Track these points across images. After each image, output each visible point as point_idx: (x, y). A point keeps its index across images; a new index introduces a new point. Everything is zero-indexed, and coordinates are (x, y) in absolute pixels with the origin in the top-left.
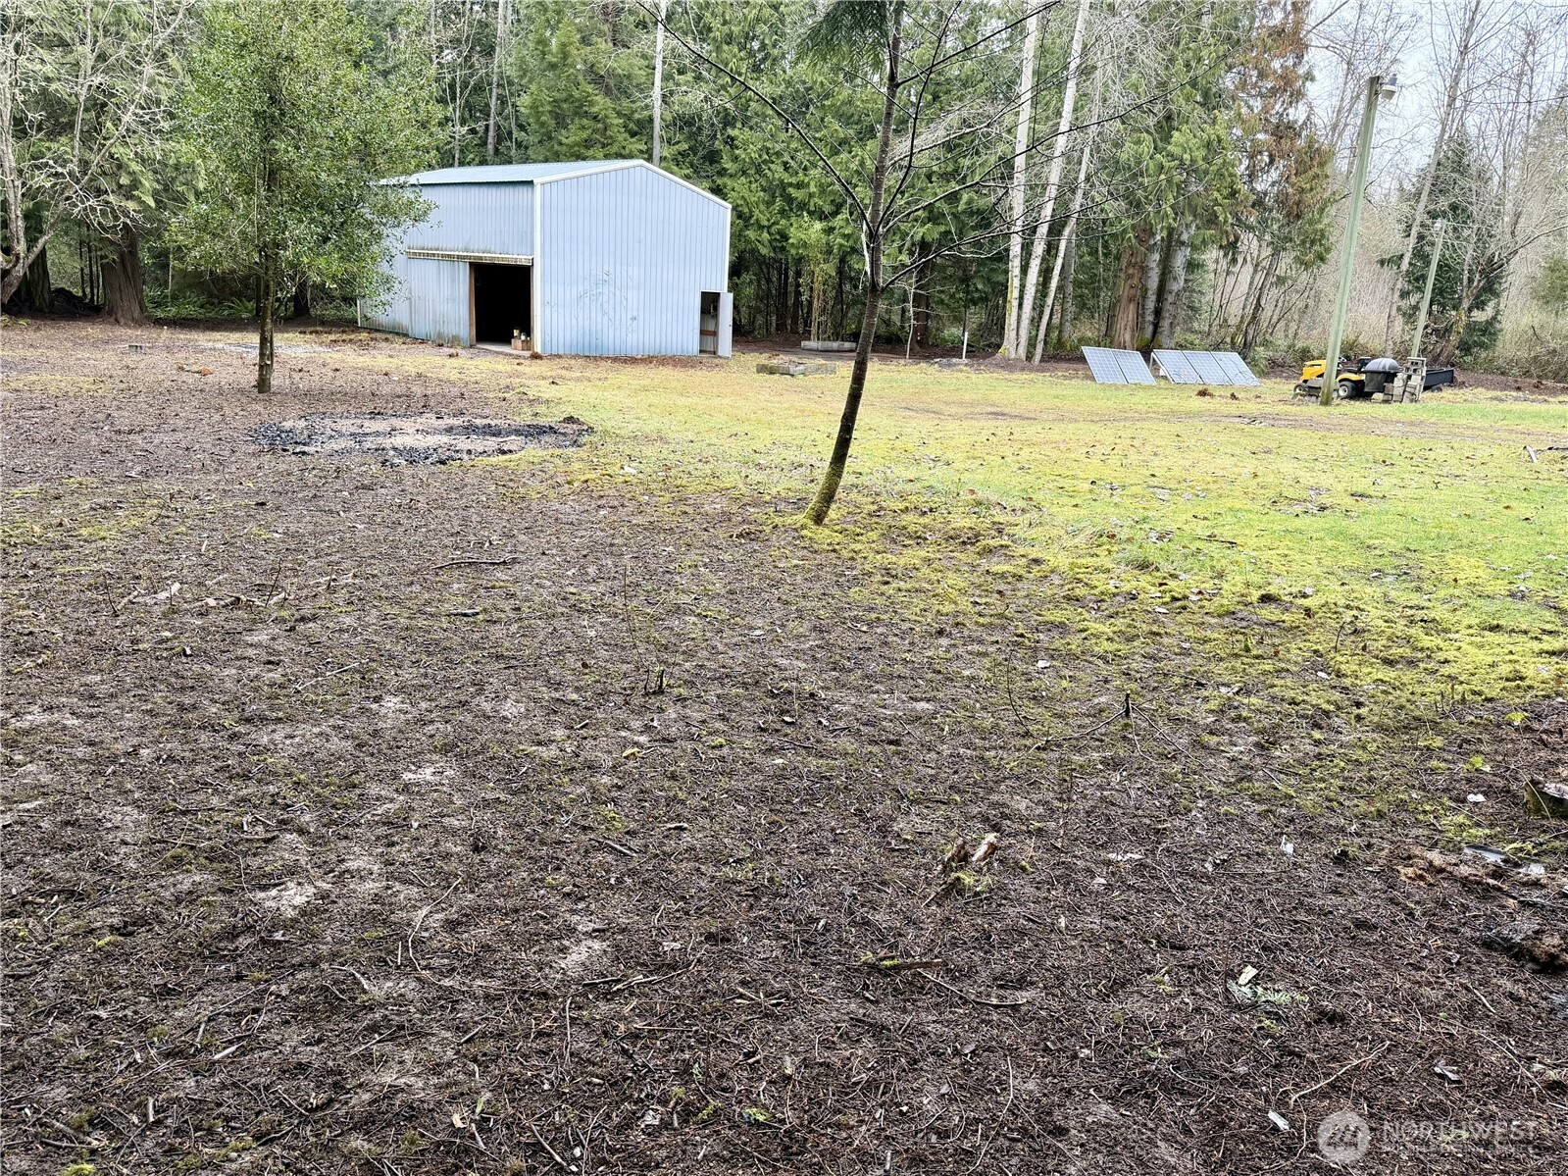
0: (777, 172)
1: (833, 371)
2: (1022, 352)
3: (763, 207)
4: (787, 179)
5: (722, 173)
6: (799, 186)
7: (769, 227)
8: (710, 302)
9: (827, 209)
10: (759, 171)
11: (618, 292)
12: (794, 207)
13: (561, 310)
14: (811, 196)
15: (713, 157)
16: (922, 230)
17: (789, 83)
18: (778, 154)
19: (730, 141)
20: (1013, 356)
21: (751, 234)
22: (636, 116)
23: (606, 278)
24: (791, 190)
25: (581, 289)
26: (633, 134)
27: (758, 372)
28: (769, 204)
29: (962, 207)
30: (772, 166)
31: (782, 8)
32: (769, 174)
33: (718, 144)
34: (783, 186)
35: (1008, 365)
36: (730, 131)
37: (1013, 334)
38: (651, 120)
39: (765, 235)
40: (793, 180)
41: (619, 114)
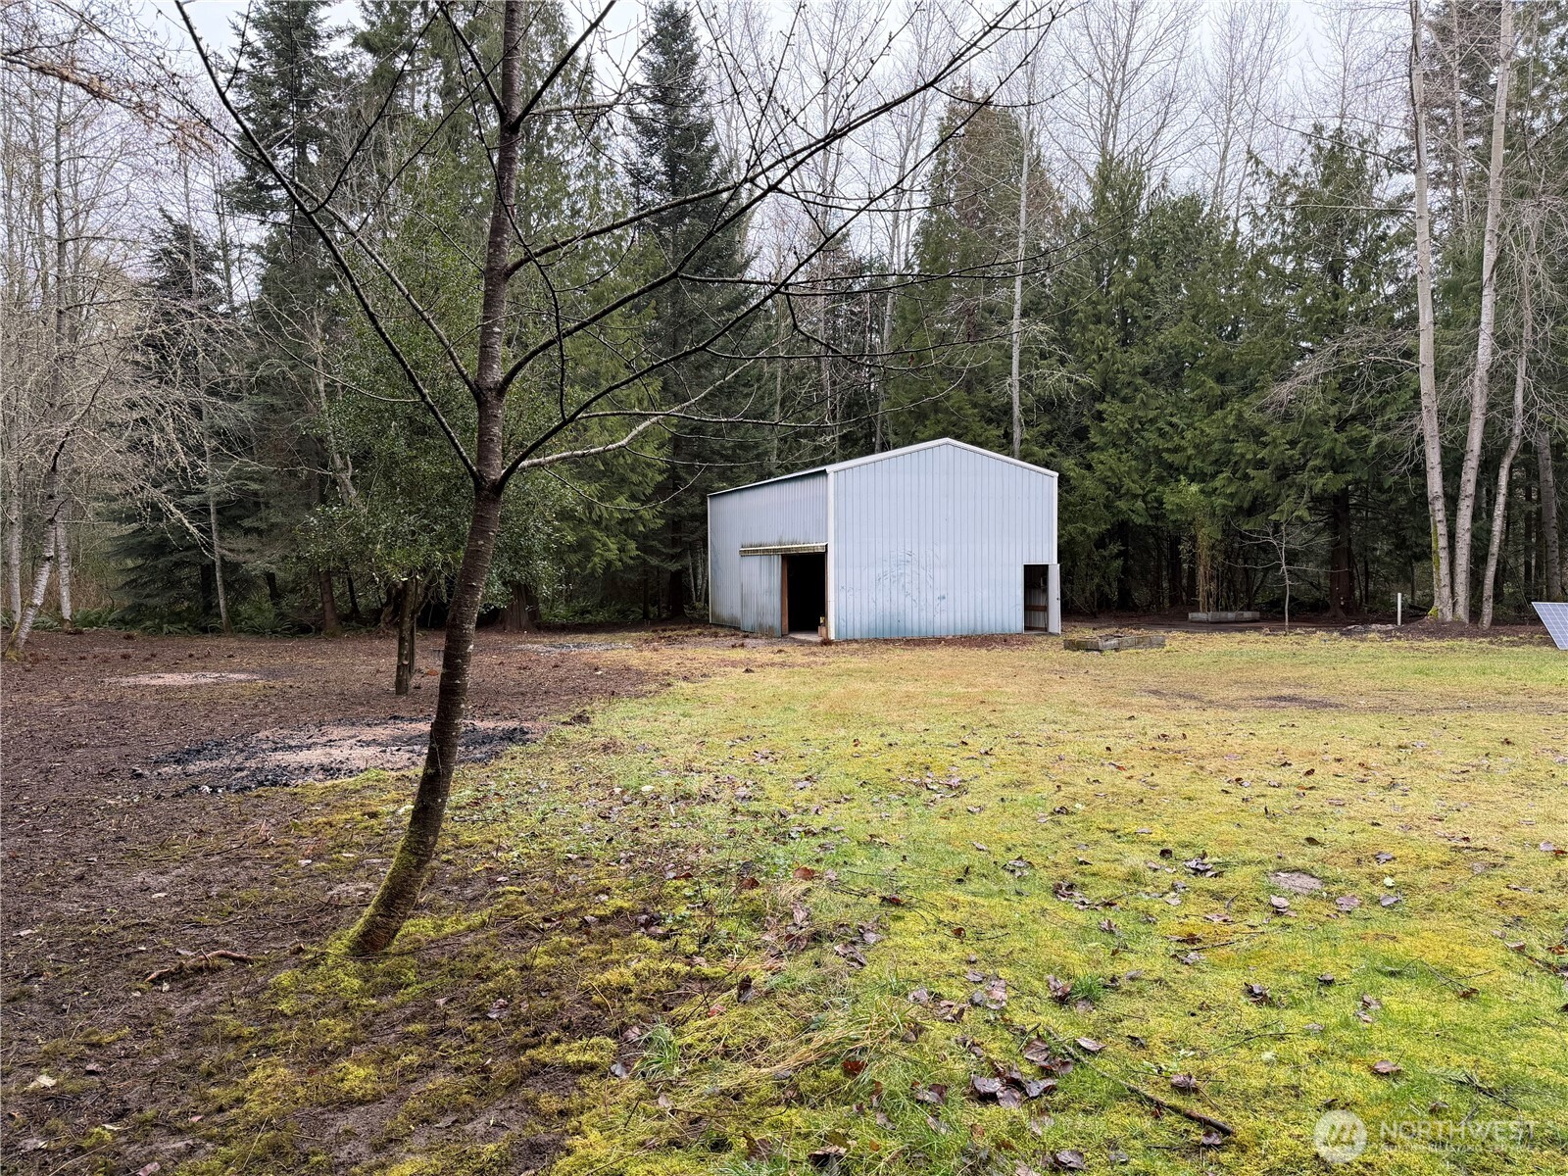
0: (1152, 438)
1: (1161, 645)
2: (1462, 612)
3: (1136, 477)
4: (1162, 444)
5: (1092, 448)
6: (1177, 450)
7: (1144, 497)
8: (1035, 577)
9: (1209, 469)
10: (1130, 440)
11: (923, 572)
12: (1173, 471)
13: (857, 594)
14: (1189, 458)
15: (1081, 434)
16: (1320, 482)
17: (1161, 350)
18: (1152, 421)
19: (1099, 417)
20: (1449, 618)
21: (1122, 504)
22: (993, 404)
23: (908, 558)
24: (1165, 455)
25: (879, 571)
26: (989, 421)
27: (1066, 648)
28: (1144, 473)
29: (1371, 449)
30: (1145, 434)
31: (1152, 280)
32: (1142, 442)
33: (1086, 421)
34: (1157, 451)
35: (1441, 630)
36: (1099, 406)
37: (1446, 592)
38: (1010, 404)
39: (1140, 504)
40: (1169, 445)
41: (975, 405)
